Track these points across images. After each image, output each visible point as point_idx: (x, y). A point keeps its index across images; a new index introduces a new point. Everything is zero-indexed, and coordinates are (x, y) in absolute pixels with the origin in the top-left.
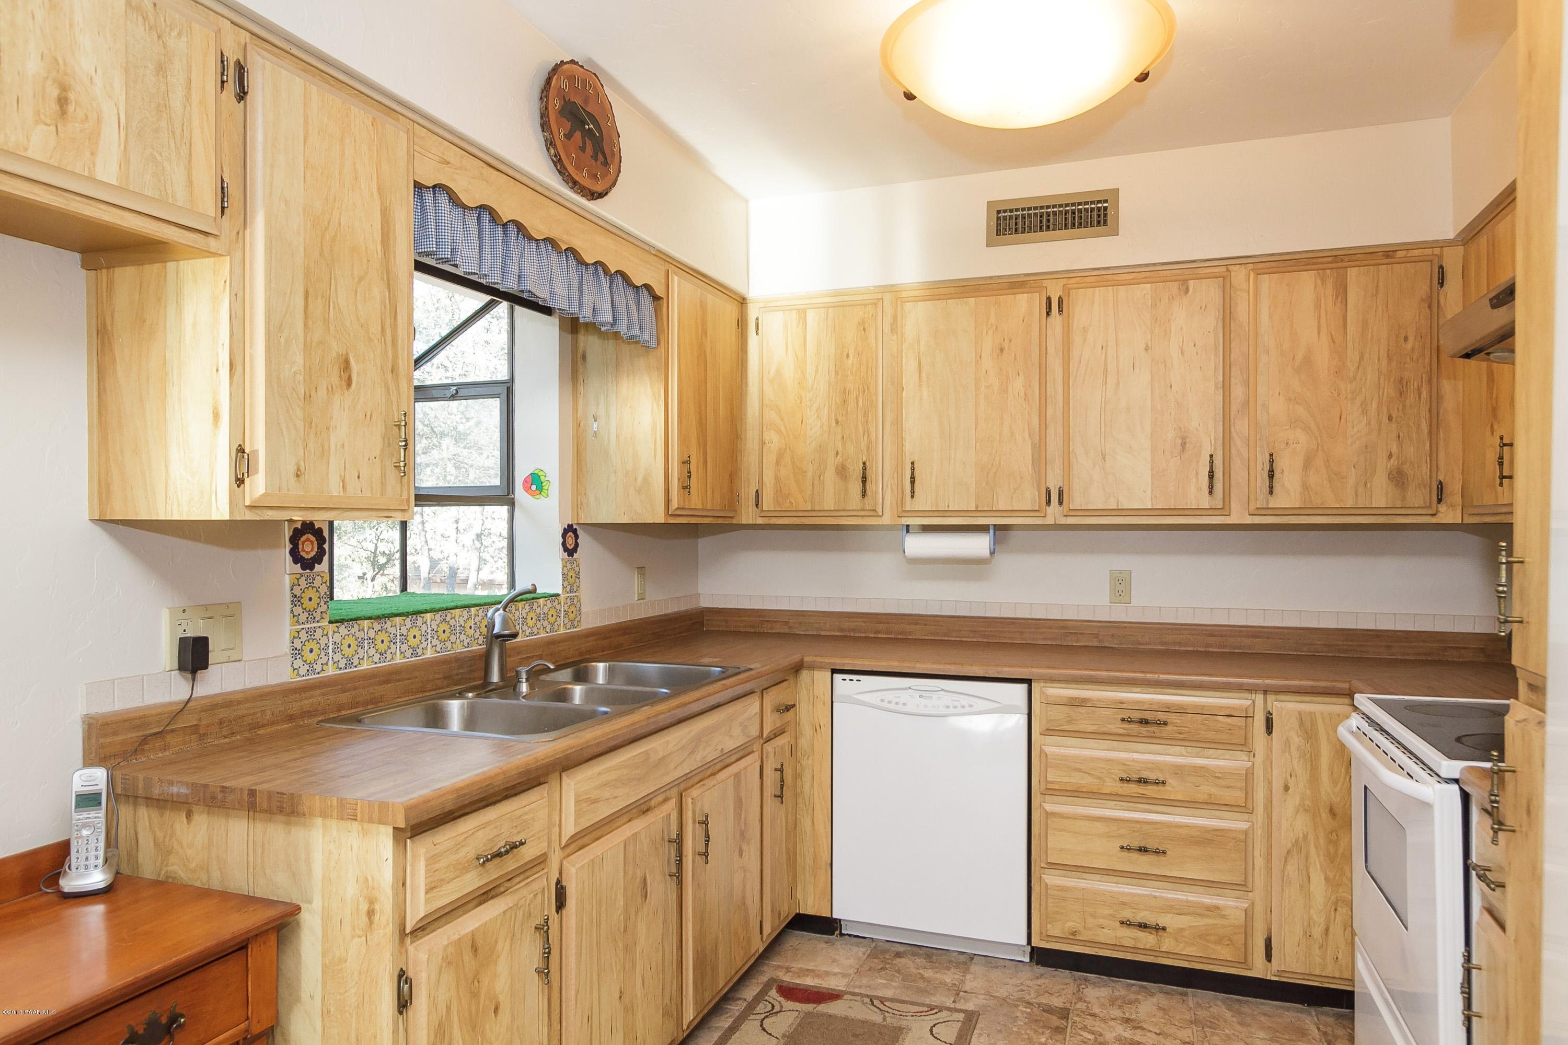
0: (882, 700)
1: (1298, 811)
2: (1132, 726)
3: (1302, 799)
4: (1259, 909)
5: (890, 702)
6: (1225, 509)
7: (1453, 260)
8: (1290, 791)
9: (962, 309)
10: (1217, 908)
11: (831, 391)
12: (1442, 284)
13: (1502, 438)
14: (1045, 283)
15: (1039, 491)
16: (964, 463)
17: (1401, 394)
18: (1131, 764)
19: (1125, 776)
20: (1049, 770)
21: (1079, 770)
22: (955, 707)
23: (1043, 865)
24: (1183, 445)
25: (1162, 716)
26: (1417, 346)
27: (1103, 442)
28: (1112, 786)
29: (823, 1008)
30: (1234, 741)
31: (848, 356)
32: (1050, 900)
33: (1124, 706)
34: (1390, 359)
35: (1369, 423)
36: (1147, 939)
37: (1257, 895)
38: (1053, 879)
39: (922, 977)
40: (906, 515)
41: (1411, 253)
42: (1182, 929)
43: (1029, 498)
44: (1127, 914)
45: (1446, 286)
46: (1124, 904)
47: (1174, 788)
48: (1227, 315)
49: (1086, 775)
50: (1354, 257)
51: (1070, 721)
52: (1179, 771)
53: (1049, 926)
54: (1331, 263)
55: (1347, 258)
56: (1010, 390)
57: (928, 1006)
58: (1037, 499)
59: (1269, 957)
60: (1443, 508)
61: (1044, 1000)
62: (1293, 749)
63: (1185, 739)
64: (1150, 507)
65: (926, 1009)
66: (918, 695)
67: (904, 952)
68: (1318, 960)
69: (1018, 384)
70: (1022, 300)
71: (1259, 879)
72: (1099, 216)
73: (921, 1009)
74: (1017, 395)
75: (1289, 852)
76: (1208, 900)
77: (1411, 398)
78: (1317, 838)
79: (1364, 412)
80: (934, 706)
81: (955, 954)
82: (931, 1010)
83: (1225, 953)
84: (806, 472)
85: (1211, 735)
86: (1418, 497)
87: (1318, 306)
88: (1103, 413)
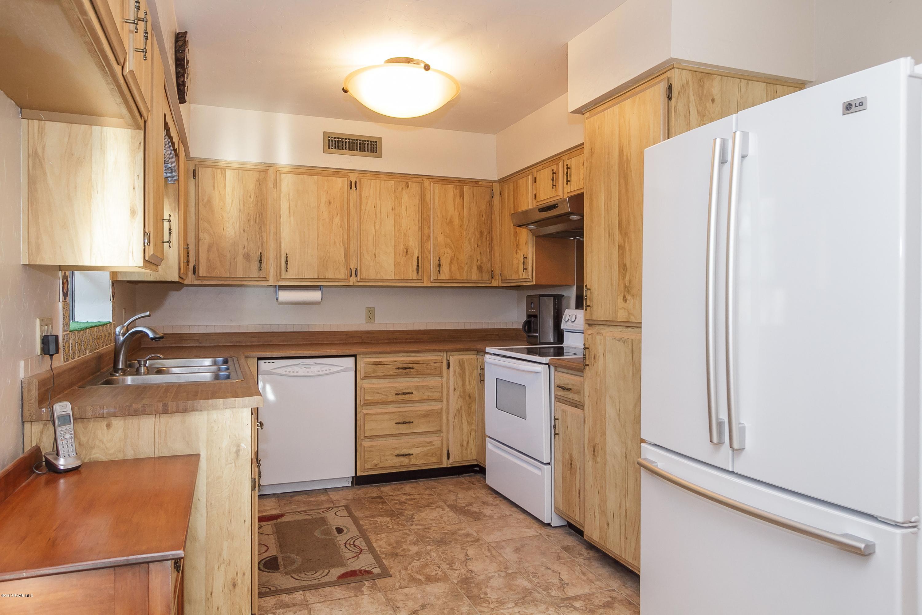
0: (286, 371)
1: (458, 397)
2: (400, 371)
3: (460, 393)
4: (445, 439)
5: (290, 372)
6: (421, 280)
7: (496, 188)
8: (456, 391)
9: (311, 181)
10: (431, 442)
11: (241, 214)
12: (492, 197)
13: (524, 255)
14: (349, 174)
15: (347, 270)
16: (312, 256)
17: (481, 237)
18: (399, 387)
19: (397, 393)
20: (365, 394)
21: (378, 393)
22: (323, 371)
23: (362, 438)
24: (407, 252)
25: (411, 366)
26: (486, 219)
27: (375, 249)
28: (392, 398)
29: (279, 520)
30: (437, 373)
31: (250, 197)
32: (366, 453)
33: (396, 363)
34: (477, 223)
35: (471, 247)
36: (405, 460)
37: (444, 435)
38: (366, 443)
39: (311, 501)
40: (282, 280)
41: (483, 183)
42: (418, 453)
43: (342, 273)
44: (398, 452)
45: (494, 198)
46: (396, 448)
47: (416, 396)
48: (423, 200)
49: (381, 395)
50: (466, 182)
51: (374, 371)
52: (417, 388)
53: (365, 465)
54: (457, 183)
55: (463, 182)
56: (334, 222)
57: (327, 508)
58: (346, 274)
59: (448, 458)
60: (493, 281)
61: (369, 495)
62: (457, 373)
63: (420, 374)
64: (394, 278)
65: (326, 509)
66: (304, 367)
67: (294, 495)
68: (465, 455)
69: (337, 220)
70: (339, 180)
71: (445, 429)
72: (371, 147)
73: (324, 510)
74: (337, 225)
75: (455, 414)
76: (428, 439)
77: (484, 239)
78: (465, 408)
79: (470, 243)
80: (312, 372)
81: (317, 490)
82: (329, 509)
83: (434, 460)
84: (226, 256)
85: (428, 371)
86: (486, 276)
87: (454, 200)
88: (375, 236)
